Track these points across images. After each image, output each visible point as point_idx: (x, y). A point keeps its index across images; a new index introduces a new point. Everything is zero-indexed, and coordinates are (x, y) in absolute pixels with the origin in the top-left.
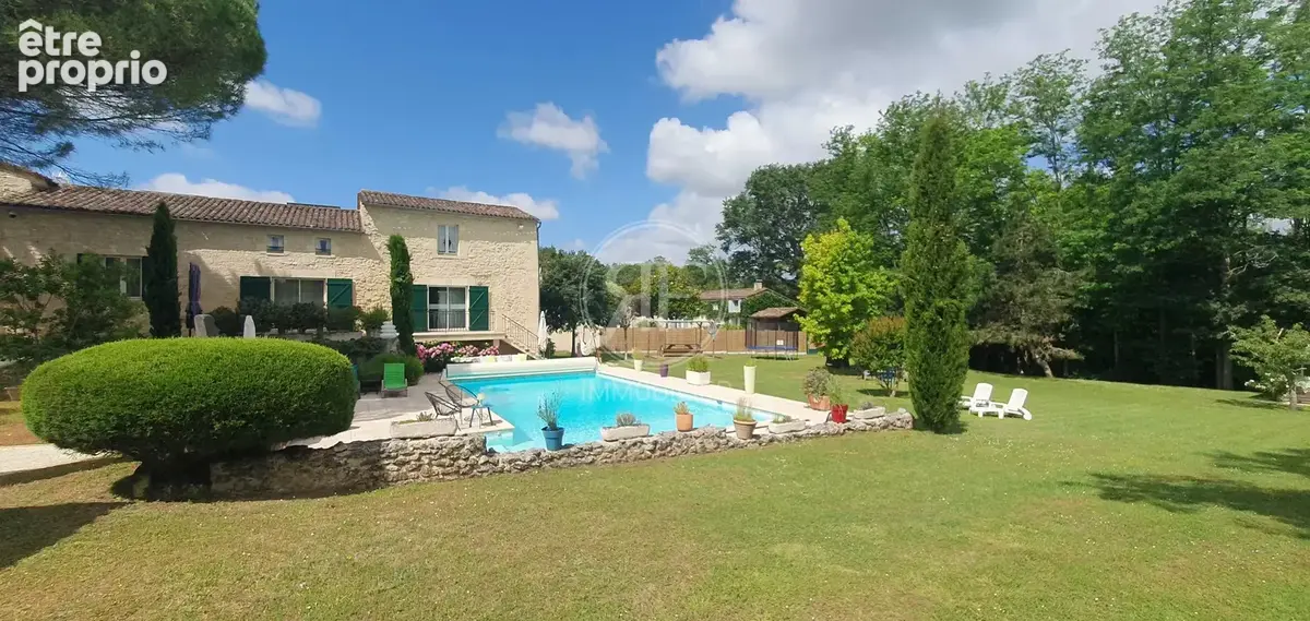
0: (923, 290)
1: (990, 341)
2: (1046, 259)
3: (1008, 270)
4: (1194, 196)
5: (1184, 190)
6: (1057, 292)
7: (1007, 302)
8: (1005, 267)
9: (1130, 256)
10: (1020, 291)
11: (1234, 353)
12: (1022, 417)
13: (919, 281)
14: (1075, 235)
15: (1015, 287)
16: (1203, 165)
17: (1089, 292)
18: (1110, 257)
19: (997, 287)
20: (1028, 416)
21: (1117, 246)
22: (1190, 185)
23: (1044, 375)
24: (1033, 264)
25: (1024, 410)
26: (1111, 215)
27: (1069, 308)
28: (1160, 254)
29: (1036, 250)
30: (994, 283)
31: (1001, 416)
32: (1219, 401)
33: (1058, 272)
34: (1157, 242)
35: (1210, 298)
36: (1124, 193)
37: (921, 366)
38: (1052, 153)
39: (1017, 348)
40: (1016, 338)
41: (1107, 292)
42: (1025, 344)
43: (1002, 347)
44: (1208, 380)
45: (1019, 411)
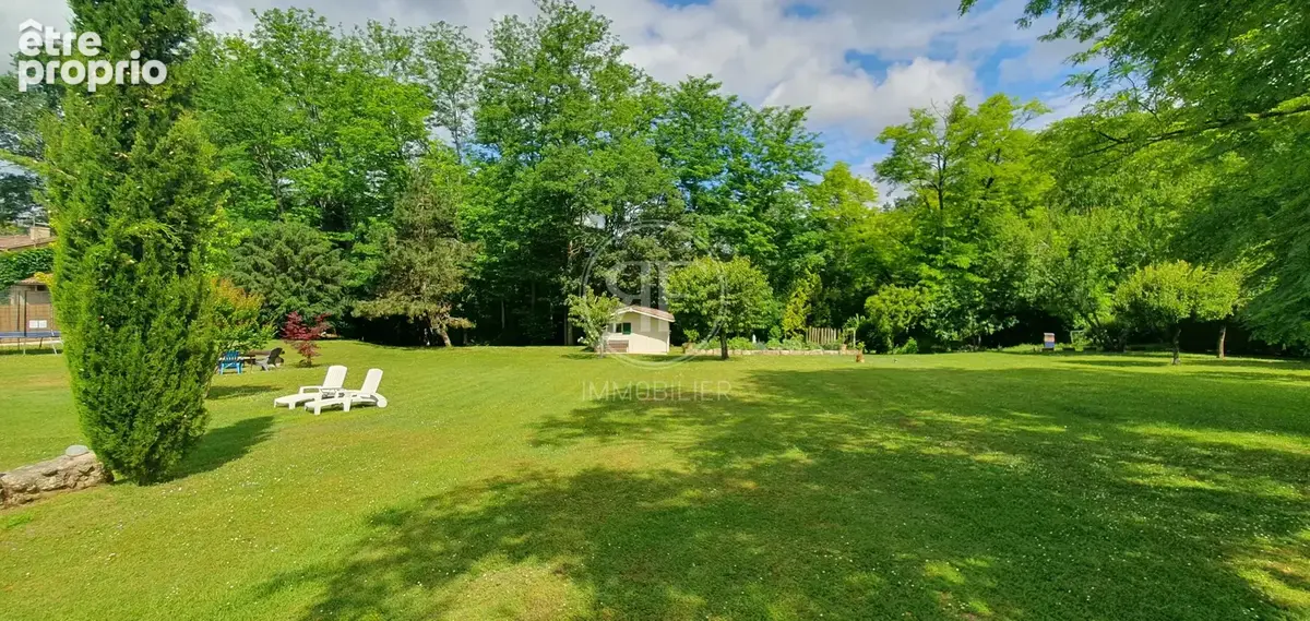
0: (89, 198)
1: (389, 312)
2: (444, 228)
3: (408, 235)
4: (551, 185)
5: (545, 179)
6: (454, 262)
7: (408, 271)
8: (406, 232)
9: (511, 233)
10: (418, 259)
11: (571, 316)
12: (375, 405)
13: (79, 177)
14: (472, 210)
15: (414, 254)
16: (556, 160)
17: (482, 264)
18: (497, 232)
19: (396, 253)
20: (382, 402)
21: (502, 222)
22: (550, 176)
23: (442, 344)
24: (431, 231)
25: (378, 396)
26: (499, 195)
27: (464, 279)
28: (532, 233)
29: (435, 219)
30: (393, 249)
31: (347, 408)
32: (563, 356)
33: (455, 243)
34: (528, 221)
35: (561, 273)
36: (508, 175)
37: (85, 358)
38: (455, 127)
39: (416, 318)
40: (415, 309)
41: (495, 265)
42: (424, 315)
43: (400, 319)
44: (558, 340)
45: (372, 397)
